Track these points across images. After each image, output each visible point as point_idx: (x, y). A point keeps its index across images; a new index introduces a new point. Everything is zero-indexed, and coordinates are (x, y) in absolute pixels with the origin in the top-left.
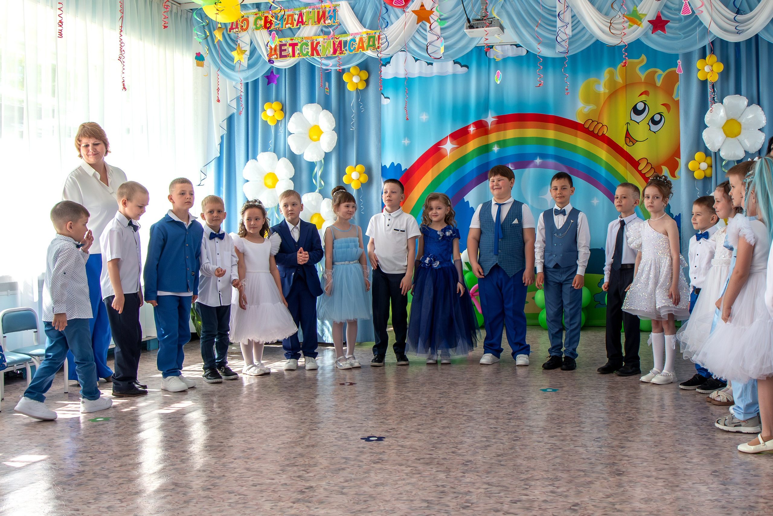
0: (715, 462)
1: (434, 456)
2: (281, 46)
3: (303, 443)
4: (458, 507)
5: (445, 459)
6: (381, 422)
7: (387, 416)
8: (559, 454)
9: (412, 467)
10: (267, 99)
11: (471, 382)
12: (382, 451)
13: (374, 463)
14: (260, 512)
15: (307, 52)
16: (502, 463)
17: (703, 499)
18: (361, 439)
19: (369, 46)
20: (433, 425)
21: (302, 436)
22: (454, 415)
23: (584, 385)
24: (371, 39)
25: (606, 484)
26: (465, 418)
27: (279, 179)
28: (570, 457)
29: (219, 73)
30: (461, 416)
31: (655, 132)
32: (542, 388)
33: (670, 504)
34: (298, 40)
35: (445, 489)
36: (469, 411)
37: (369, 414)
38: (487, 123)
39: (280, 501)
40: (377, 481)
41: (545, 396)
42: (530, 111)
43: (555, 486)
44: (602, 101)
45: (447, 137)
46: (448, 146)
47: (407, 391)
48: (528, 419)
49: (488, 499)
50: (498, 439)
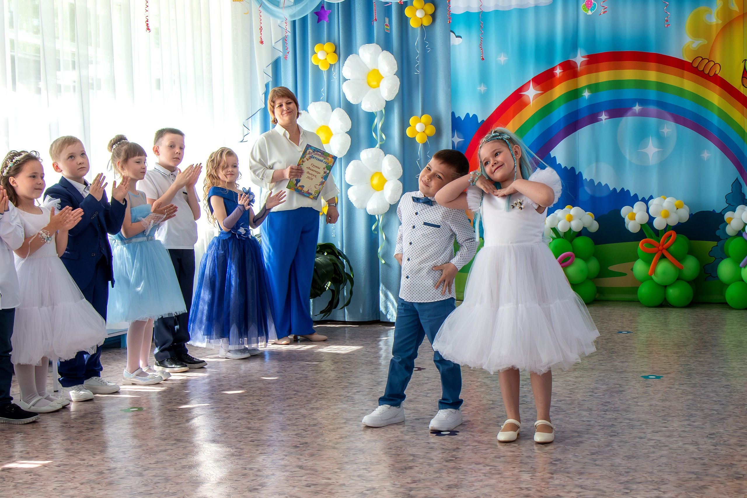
8: (664, 453)
9: (492, 466)
10: (318, 40)
12: (455, 447)
13: (447, 461)
16: (597, 462)
23: (693, 372)
25: (722, 489)
27: (333, 132)
28: (678, 456)
29: (261, 9)
32: (643, 375)
35: (529, 492)
36: (558, 401)
38: (575, 63)
40: (449, 481)
41: (647, 384)
42: (627, 48)
43: (661, 490)
44: (714, 34)
45: (530, 81)
46: (531, 93)
47: (485, 378)
48: (627, 411)
50: (592, 434)
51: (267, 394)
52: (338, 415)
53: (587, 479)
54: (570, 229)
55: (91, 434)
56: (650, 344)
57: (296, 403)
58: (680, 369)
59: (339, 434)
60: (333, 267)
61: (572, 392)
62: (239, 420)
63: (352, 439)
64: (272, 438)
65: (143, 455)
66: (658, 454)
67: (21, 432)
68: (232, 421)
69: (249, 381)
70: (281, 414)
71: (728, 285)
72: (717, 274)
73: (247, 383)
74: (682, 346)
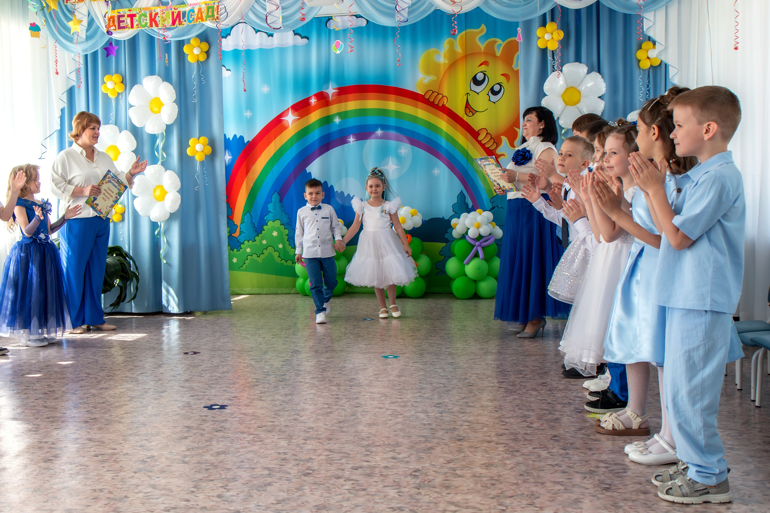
0: (555, 427)
1: (275, 424)
2: (119, 17)
3: (146, 413)
4: (300, 474)
5: (287, 425)
6: (224, 391)
7: (230, 384)
8: (400, 420)
9: (255, 434)
10: (107, 72)
11: (314, 350)
12: (224, 419)
13: (217, 431)
14: (101, 482)
15: (146, 22)
16: (343, 429)
17: (543, 464)
18: (204, 407)
19: (208, 17)
20: (275, 393)
21: (145, 405)
23: (425, 351)
24: (210, 10)
25: (446, 449)
26: (307, 385)
27: (121, 151)
28: (411, 423)
29: (57, 44)
30: (303, 383)
31: (494, 103)
32: (383, 355)
33: (511, 469)
34: (136, 11)
35: (286, 455)
37: (212, 383)
38: (328, 94)
39: (121, 471)
40: (218, 449)
41: (387, 362)
42: (371, 82)
43: (396, 451)
44: (442, 71)
45: (289, 108)
46: (290, 118)
47: (251, 359)
48: (369, 386)
49: (329, 465)
50: (340, 405)
51: (62, 376)
52: (124, 393)
53: (334, 443)
56: (390, 330)
57: (88, 384)
59: (125, 410)
60: (120, 267)
62: (36, 400)
63: (136, 414)
64: (65, 415)
66: (394, 421)
68: (30, 401)
69: (47, 366)
70: (74, 394)
71: (455, 279)
72: (445, 270)
73: (46, 368)
74: (416, 330)
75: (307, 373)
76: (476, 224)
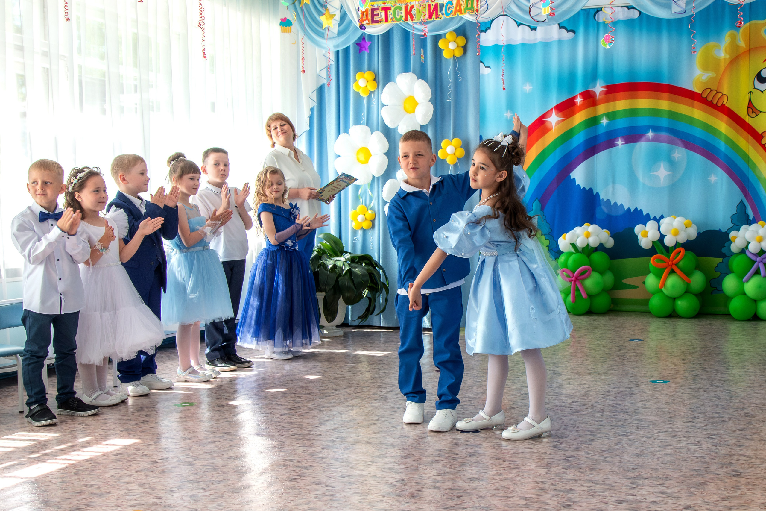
2: (373, 10)
3: (395, 434)
4: (559, 505)
5: (546, 453)
8: (669, 451)
9: (511, 461)
10: (359, 69)
11: (576, 371)
12: (478, 443)
13: (470, 456)
14: (348, 505)
15: (401, 16)
16: (607, 459)
19: (467, 9)
21: (394, 425)
22: (556, 406)
23: (698, 377)
24: (469, 2)
25: (721, 486)
27: (372, 153)
28: (682, 455)
29: (307, 39)
30: (563, 408)
32: (652, 379)
34: (391, 3)
35: (545, 485)
36: (573, 402)
37: (465, 404)
38: (595, 93)
39: (369, 494)
40: (472, 475)
41: (655, 388)
42: (642, 79)
43: (665, 486)
44: (723, 66)
45: (553, 109)
46: (554, 119)
48: (636, 413)
49: (592, 497)
50: (604, 433)
51: (307, 392)
52: (372, 412)
53: (597, 474)
54: (588, 245)
55: (147, 427)
56: (659, 351)
58: (686, 374)
59: (372, 430)
60: (368, 278)
61: (586, 394)
62: (281, 415)
64: (311, 433)
65: (194, 446)
66: (663, 453)
67: (83, 424)
68: (275, 416)
69: (292, 380)
71: (732, 298)
72: (722, 288)
73: (290, 382)
74: (688, 354)
75: (567, 397)
76: (757, 238)
